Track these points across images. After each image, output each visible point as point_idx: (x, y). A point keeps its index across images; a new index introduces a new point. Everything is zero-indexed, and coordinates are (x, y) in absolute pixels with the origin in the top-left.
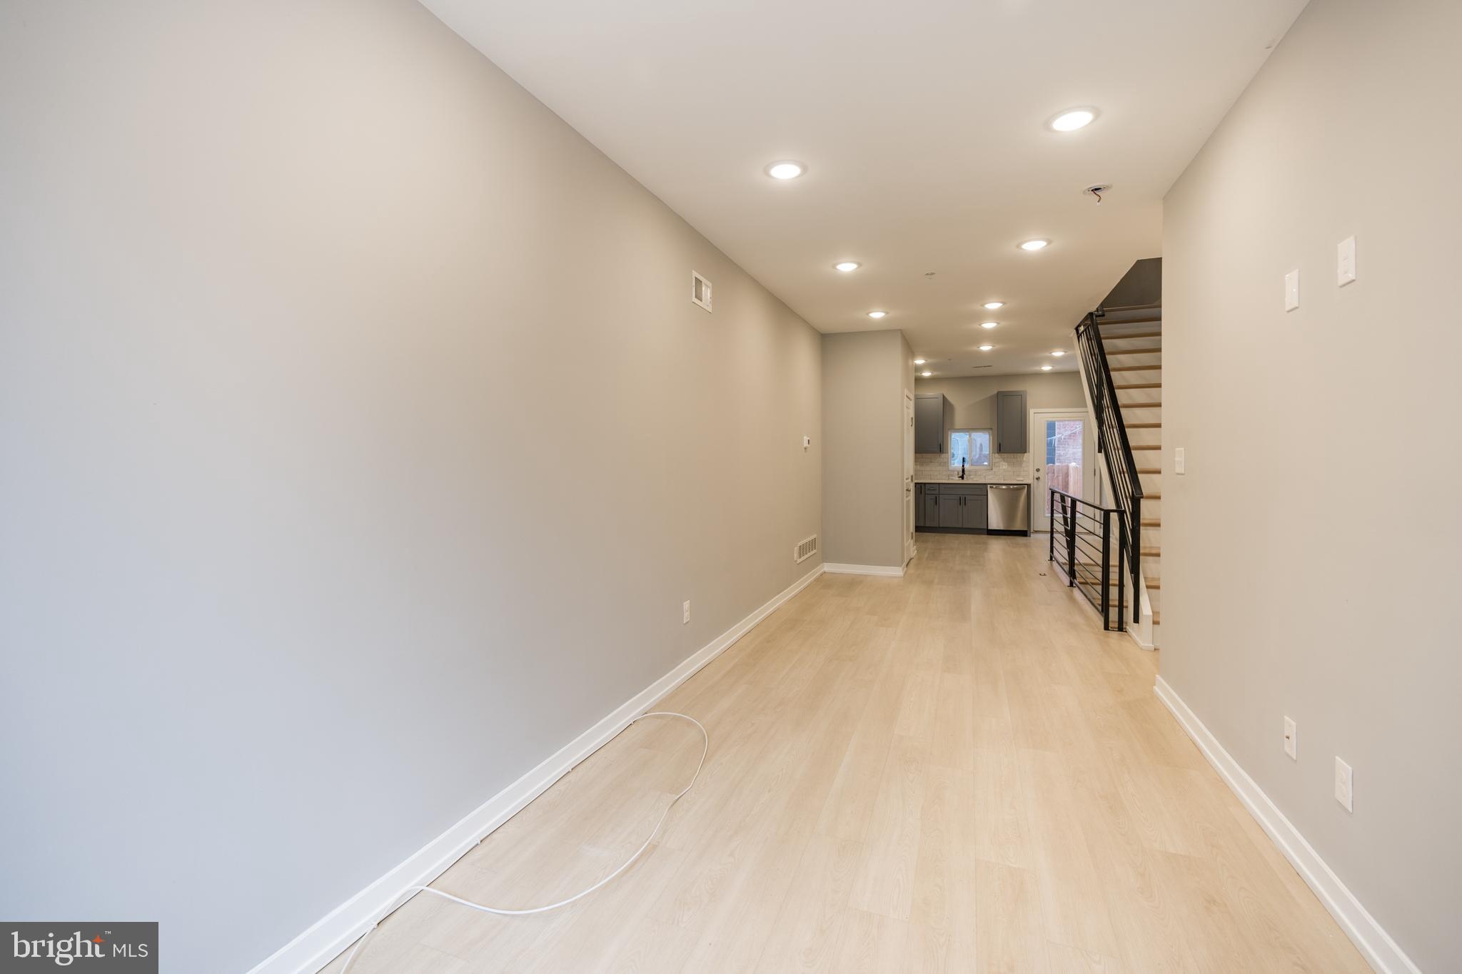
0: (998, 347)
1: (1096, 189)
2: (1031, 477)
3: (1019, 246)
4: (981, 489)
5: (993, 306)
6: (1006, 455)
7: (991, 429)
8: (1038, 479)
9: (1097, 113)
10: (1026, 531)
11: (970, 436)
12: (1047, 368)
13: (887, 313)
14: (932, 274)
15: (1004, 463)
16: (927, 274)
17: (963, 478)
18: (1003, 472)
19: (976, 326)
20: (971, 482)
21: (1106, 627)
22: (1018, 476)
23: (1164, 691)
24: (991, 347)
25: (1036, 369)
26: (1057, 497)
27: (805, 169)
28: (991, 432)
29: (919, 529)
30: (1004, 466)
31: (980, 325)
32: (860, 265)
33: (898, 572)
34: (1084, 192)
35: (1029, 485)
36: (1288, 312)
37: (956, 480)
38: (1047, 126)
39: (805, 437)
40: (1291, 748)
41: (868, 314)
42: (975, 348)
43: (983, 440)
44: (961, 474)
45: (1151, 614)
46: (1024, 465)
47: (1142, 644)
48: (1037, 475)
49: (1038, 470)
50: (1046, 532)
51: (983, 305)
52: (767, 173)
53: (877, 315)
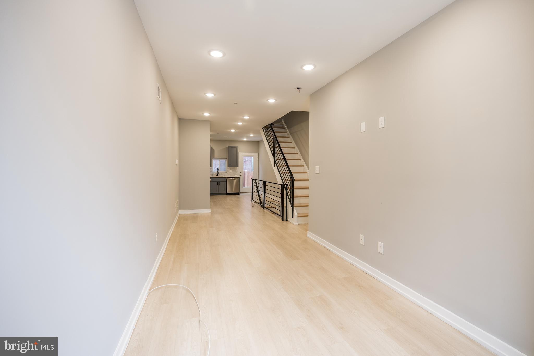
0: (236, 131)
1: (298, 88)
2: (239, 175)
3: (267, 100)
4: (225, 179)
5: (246, 117)
6: (231, 168)
7: (227, 158)
8: (241, 175)
9: (315, 67)
10: (238, 193)
11: (219, 161)
12: (245, 139)
13: (210, 114)
14: (237, 103)
15: (231, 170)
16: (235, 103)
17: (217, 176)
18: (230, 173)
19: (235, 123)
20: (219, 177)
21: (283, 220)
22: (235, 175)
23: (310, 235)
24: (234, 131)
25: (242, 139)
26: (254, 181)
27: (224, 55)
28: (226, 159)
29: (212, 194)
30: (231, 171)
31: (237, 123)
32: (215, 95)
33: (208, 211)
34: (295, 89)
35: (239, 178)
36: (361, 132)
37: (215, 176)
38: (302, 68)
39: (176, 160)
40: (363, 243)
41: (203, 114)
42: (229, 131)
43: (224, 162)
44: (217, 174)
45: (297, 214)
46: (237, 170)
47: (294, 223)
48: (241, 174)
49: (241, 173)
50: (250, 193)
51: (243, 117)
52: (209, 53)
53: (207, 114)
